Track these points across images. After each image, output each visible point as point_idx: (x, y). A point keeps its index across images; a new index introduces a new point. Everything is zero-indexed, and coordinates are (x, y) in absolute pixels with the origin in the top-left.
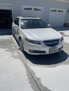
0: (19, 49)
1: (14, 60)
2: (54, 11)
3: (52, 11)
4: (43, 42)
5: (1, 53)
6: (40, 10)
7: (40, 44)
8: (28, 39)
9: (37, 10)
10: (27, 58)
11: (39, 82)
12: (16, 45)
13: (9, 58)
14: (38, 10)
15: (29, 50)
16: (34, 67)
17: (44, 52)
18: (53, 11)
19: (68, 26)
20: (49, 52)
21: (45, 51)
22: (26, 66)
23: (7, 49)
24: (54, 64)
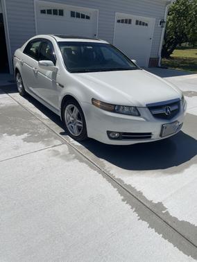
0: (61, 134)
1: (67, 163)
2: (126, 22)
3: (119, 21)
4: (147, 109)
5: (16, 149)
6: (88, 18)
7: (139, 115)
8: (103, 103)
9: (78, 15)
10: (99, 155)
11: (164, 212)
12: (45, 122)
13: (48, 161)
14: (83, 16)
15: (109, 133)
16: (130, 177)
17: (148, 135)
18: (122, 21)
19: (160, 65)
20: (161, 135)
21: (150, 134)
22: (110, 178)
23: (26, 135)
24: (177, 165)
